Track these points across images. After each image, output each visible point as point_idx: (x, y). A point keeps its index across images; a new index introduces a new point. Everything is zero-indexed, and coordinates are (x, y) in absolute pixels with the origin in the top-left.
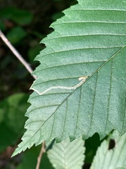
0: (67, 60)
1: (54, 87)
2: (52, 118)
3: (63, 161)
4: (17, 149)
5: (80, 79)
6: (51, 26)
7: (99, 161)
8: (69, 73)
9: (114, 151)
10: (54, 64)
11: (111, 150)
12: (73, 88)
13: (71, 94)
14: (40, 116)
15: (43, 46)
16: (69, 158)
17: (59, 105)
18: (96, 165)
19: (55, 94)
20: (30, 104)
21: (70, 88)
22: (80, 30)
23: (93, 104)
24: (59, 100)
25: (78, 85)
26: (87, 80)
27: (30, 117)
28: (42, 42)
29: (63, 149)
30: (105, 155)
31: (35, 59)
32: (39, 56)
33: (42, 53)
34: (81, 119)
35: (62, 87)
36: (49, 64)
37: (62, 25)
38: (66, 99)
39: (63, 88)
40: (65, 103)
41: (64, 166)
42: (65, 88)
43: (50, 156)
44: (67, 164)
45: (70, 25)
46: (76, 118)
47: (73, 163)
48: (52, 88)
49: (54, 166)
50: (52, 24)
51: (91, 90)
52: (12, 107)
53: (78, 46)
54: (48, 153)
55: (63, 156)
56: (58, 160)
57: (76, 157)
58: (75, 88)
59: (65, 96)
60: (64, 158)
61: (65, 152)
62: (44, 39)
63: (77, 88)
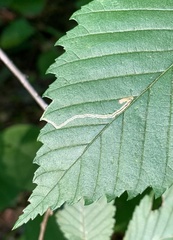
0: (99, 71)
1: (81, 116)
2: (77, 165)
3: (81, 229)
4: (21, 217)
5: (121, 102)
6: (72, 18)
7: (137, 229)
8: (103, 92)
9: (160, 212)
10: (78, 78)
11: (156, 211)
12: (110, 116)
13: (107, 125)
14: (58, 163)
15: (61, 50)
16: (90, 224)
17: (89, 145)
18: (133, 235)
19: (82, 126)
20: (41, 144)
21: (105, 117)
22: (119, 23)
23: (143, 142)
24: (88, 136)
25: (119, 112)
26: (132, 103)
27: (41, 164)
28: (58, 43)
29: (81, 210)
30: (147, 219)
31: (48, 72)
32: (53, 65)
33: (59, 60)
34: (124, 165)
35: (92, 116)
36: (71, 79)
37: (90, 16)
38: (100, 135)
39: (94, 116)
40: (97, 141)
41: (81, 236)
42: (98, 116)
43: (60, 221)
44: (86, 232)
45: (103, 16)
46: (115, 164)
47: (97, 231)
48: (76, 117)
49: (67, 235)
50: (75, 14)
51: (139, 118)
52: (9, 146)
53: (116, 49)
54: (57, 215)
55: (81, 220)
56: (74, 227)
57: (101, 223)
58: (113, 116)
59: (98, 130)
60: (82, 224)
61: (84, 214)
62: (62, 39)
63: (117, 117)
